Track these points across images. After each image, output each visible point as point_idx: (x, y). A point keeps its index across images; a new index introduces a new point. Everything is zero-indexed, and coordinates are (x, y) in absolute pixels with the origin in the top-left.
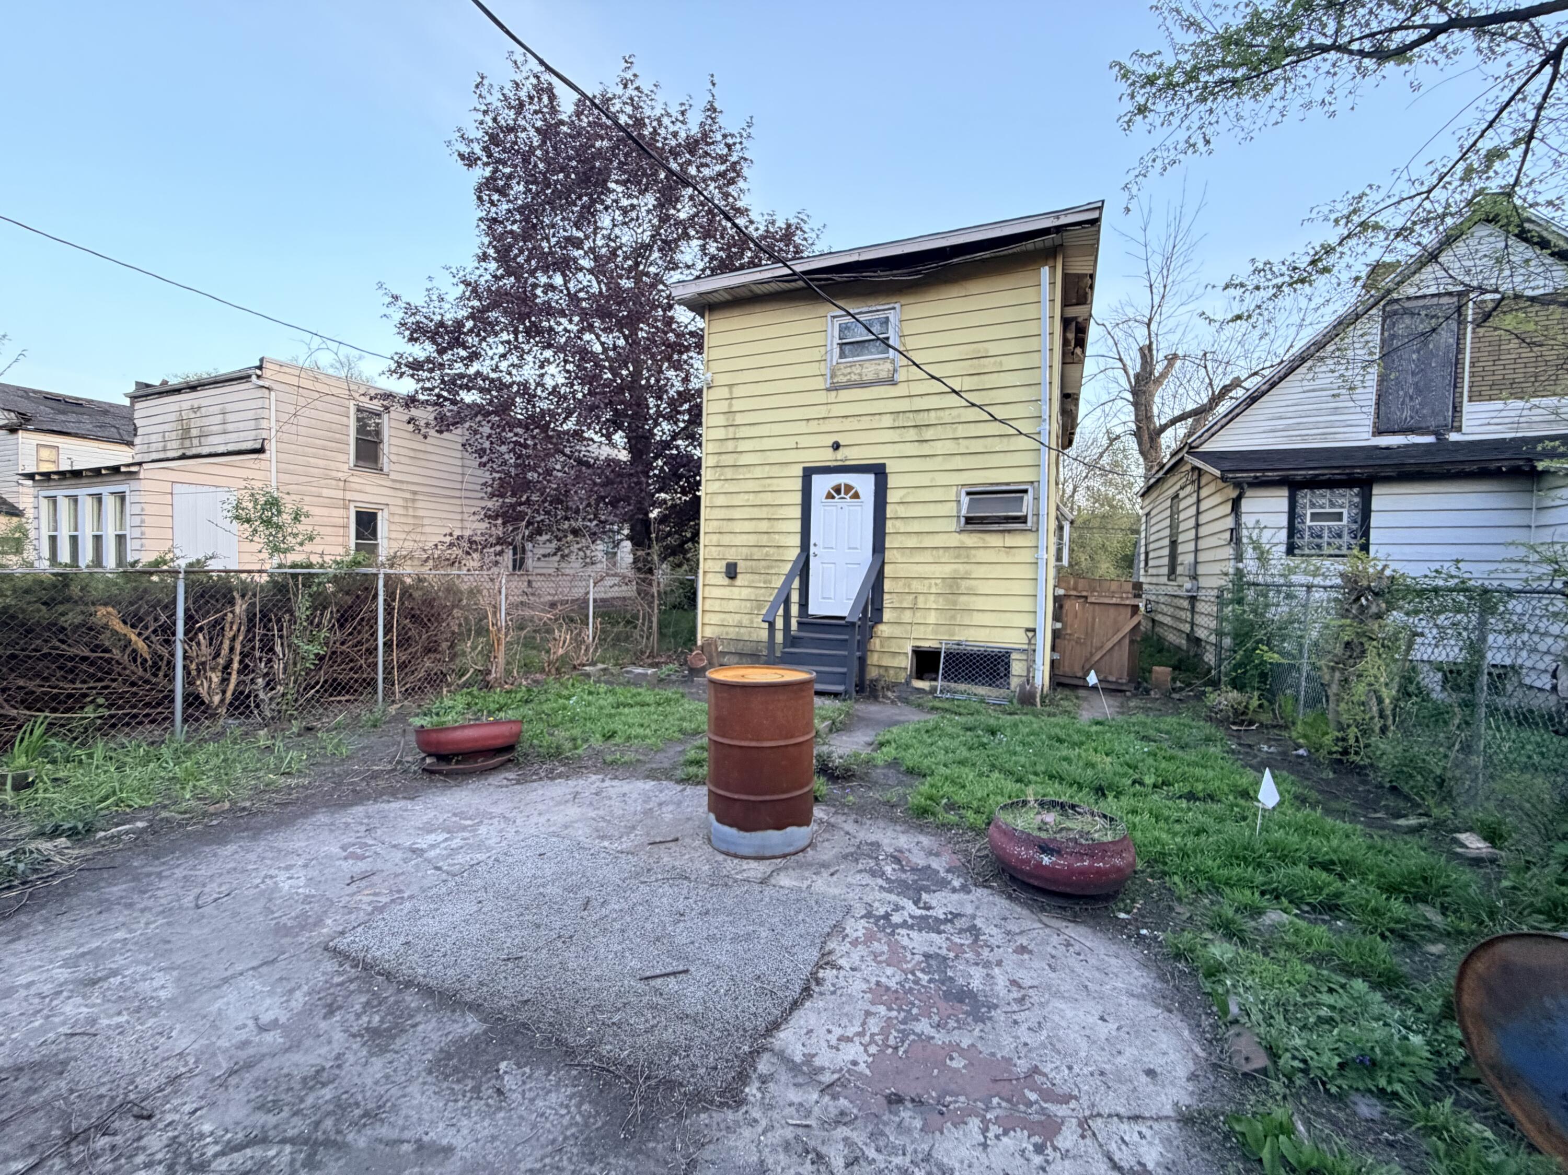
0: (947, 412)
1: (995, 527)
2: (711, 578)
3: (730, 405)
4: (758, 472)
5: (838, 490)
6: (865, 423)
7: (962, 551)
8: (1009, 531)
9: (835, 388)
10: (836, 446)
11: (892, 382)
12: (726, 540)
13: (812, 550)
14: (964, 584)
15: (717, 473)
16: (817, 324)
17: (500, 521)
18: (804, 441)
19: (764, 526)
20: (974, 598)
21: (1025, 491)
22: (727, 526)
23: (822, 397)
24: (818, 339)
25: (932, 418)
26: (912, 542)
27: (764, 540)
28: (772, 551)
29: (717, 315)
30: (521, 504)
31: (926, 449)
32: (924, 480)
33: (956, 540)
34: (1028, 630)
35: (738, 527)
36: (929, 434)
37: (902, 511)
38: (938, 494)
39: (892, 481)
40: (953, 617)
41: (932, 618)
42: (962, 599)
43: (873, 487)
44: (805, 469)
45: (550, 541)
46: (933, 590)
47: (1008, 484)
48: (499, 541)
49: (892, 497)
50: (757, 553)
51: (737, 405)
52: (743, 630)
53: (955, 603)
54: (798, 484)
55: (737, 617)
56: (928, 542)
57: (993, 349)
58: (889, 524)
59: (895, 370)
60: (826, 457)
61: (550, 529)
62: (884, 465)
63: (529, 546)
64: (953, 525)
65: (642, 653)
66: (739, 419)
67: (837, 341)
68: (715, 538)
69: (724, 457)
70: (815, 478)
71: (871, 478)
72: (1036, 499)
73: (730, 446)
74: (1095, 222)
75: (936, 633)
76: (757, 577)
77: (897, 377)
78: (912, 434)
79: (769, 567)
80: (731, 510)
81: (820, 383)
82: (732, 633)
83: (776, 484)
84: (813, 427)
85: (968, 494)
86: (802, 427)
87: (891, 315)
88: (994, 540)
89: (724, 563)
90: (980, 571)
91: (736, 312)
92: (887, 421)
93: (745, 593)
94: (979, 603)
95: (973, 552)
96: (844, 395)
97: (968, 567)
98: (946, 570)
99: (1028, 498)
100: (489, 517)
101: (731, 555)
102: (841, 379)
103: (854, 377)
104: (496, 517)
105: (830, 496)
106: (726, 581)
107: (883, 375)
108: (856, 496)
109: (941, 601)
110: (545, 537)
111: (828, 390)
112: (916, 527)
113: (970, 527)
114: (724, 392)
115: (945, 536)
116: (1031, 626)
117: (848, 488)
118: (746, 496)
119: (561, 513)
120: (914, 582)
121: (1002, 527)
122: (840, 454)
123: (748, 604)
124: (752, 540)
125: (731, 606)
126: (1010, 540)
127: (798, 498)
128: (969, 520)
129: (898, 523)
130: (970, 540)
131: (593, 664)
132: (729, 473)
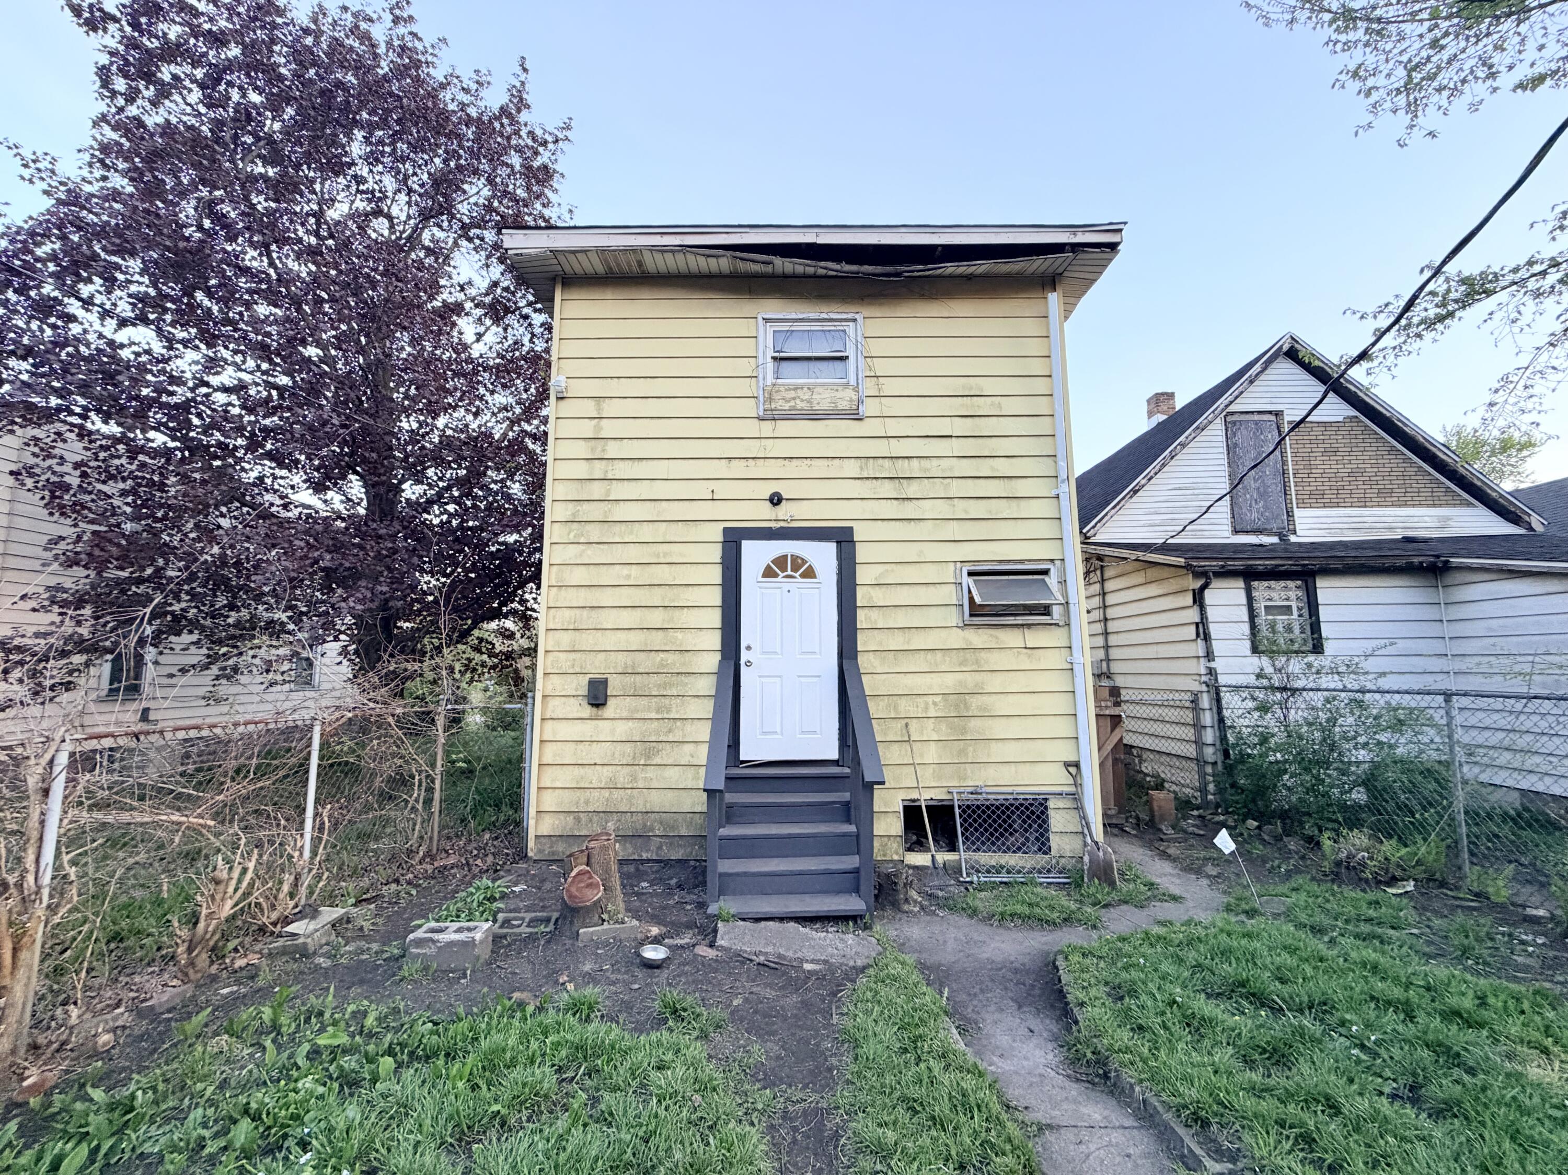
0: (935, 462)
1: (1011, 620)
2: (557, 707)
3: (598, 428)
4: (646, 533)
5: (781, 562)
6: (819, 469)
7: (969, 655)
8: (1029, 626)
9: (770, 417)
10: (776, 500)
11: (855, 416)
12: (588, 640)
13: (744, 656)
14: (975, 702)
15: (573, 532)
16: (742, 327)
17: (87, 611)
18: (724, 489)
19: (656, 618)
20: (990, 722)
21: (1045, 572)
22: (588, 619)
23: (752, 428)
24: (747, 347)
25: (914, 468)
26: (896, 642)
27: (657, 641)
28: (671, 658)
29: (575, 294)
30: (139, 581)
31: (909, 510)
32: (909, 552)
33: (958, 639)
34: (1067, 765)
35: (609, 619)
36: (913, 489)
37: (880, 597)
38: (930, 574)
39: (862, 553)
40: (962, 752)
41: (931, 754)
42: (973, 723)
43: (834, 563)
44: (726, 530)
45: (197, 643)
46: (932, 713)
47: (1021, 562)
48: (81, 645)
49: (863, 575)
50: (645, 663)
51: (609, 429)
52: (617, 794)
53: (964, 730)
54: (715, 553)
55: (607, 772)
56: (919, 641)
57: (988, 386)
58: (861, 615)
59: (860, 401)
60: (763, 515)
61: (194, 625)
62: (850, 530)
63: (150, 653)
64: (953, 617)
65: (410, 853)
66: (613, 450)
67: (770, 353)
68: (565, 639)
69: (586, 506)
70: (746, 545)
71: (830, 548)
72: (1063, 583)
73: (597, 490)
74: (1113, 247)
75: (940, 778)
76: (644, 701)
77: (866, 409)
78: (888, 489)
79: (664, 686)
80: (597, 592)
81: (750, 408)
82: (598, 801)
83: (677, 553)
84: (738, 470)
85: (971, 574)
86: (720, 470)
87: (850, 328)
88: (1012, 638)
89: (584, 680)
90: (995, 683)
91: (609, 294)
92: (852, 469)
93: (622, 730)
94: (999, 729)
95: (983, 654)
96: (785, 427)
97: (978, 677)
98: (949, 682)
99: (1052, 581)
100: (64, 604)
101: (597, 667)
102: (779, 404)
103: (800, 405)
104: (79, 603)
105: (769, 573)
106: (588, 711)
107: (844, 405)
108: (810, 573)
109: (944, 731)
110: (186, 638)
111: (760, 419)
112: (900, 619)
113: (977, 620)
114: (589, 408)
115: (944, 633)
116: (1073, 758)
117: (798, 562)
118: (625, 570)
119: (221, 601)
120: (903, 703)
121: (1020, 620)
122: (784, 511)
123: (628, 748)
124: (635, 640)
125: (596, 753)
126: (1035, 638)
127: (715, 575)
128: (976, 610)
129: (874, 614)
130: (979, 638)
131: (310, 912)
132: (594, 533)
